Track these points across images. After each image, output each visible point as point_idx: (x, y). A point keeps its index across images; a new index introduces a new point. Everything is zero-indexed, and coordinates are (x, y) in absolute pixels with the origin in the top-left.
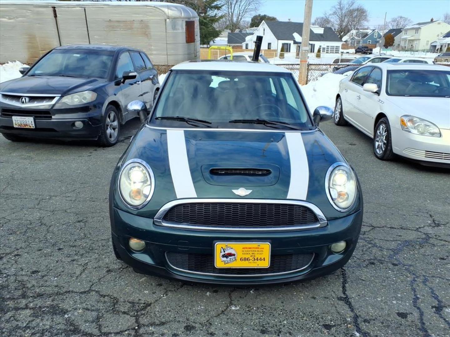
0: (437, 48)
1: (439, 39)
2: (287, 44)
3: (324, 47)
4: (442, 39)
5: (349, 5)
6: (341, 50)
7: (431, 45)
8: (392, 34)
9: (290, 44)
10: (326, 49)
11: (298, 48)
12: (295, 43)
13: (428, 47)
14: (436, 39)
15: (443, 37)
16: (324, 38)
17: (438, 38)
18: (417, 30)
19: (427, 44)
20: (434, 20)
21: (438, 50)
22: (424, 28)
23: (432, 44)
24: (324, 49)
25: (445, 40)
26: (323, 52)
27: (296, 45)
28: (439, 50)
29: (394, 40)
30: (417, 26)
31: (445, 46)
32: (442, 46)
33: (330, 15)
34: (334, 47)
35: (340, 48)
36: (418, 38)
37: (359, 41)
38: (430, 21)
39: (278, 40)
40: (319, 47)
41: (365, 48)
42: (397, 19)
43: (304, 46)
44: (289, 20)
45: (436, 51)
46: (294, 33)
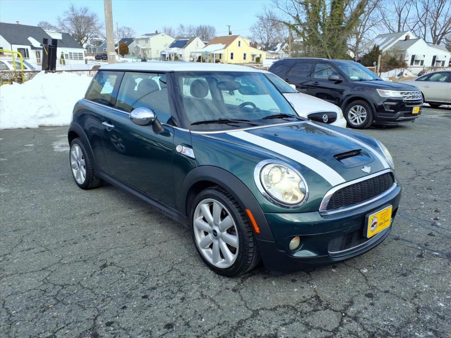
0: (167, 57)
1: (166, 49)
2: (24, 49)
3: (66, 53)
4: (169, 49)
5: (82, 12)
6: (84, 58)
7: (161, 55)
8: (125, 43)
9: (27, 49)
10: (69, 56)
11: (38, 54)
12: (33, 48)
13: (159, 56)
14: (164, 49)
15: (170, 47)
16: (63, 43)
17: (165, 47)
18: (147, 40)
19: (158, 53)
20: (158, 32)
21: (167, 58)
22: (152, 39)
23: (162, 53)
24: (67, 55)
25: (171, 50)
26: (66, 58)
27: (35, 51)
28: (169, 59)
29: (128, 49)
30: (146, 37)
31: (173, 55)
32: (170, 55)
33: (64, 20)
34: (77, 53)
35: (84, 55)
36: (149, 48)
37: (95, 49)
38: (155, 32)
39: (11, 44)
40: (61, 53)
41: (104, 55)
42: (122, 30)
43: (111, 52)
44: (17, 22)
45: (166, 59)
46: (28, 37)
